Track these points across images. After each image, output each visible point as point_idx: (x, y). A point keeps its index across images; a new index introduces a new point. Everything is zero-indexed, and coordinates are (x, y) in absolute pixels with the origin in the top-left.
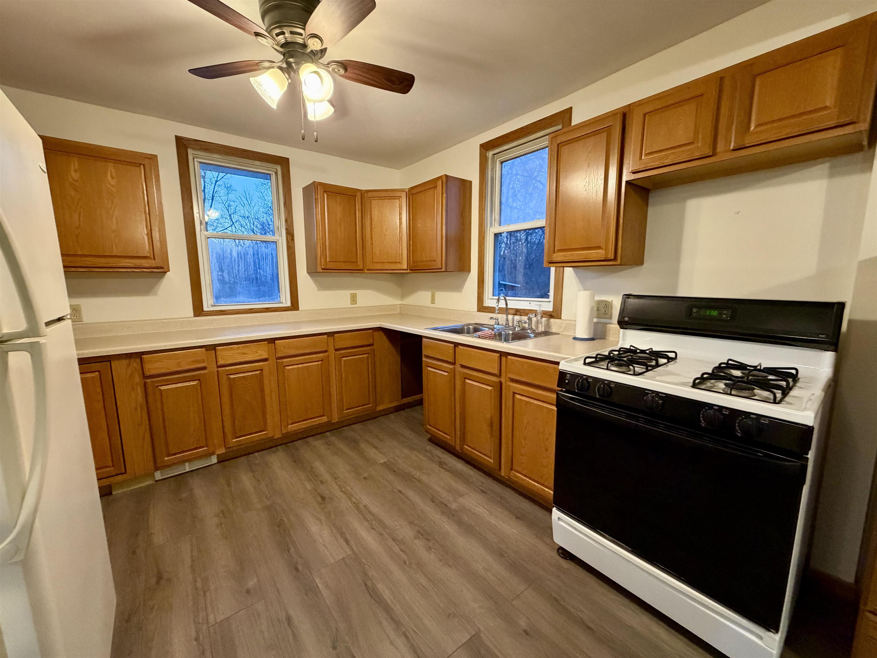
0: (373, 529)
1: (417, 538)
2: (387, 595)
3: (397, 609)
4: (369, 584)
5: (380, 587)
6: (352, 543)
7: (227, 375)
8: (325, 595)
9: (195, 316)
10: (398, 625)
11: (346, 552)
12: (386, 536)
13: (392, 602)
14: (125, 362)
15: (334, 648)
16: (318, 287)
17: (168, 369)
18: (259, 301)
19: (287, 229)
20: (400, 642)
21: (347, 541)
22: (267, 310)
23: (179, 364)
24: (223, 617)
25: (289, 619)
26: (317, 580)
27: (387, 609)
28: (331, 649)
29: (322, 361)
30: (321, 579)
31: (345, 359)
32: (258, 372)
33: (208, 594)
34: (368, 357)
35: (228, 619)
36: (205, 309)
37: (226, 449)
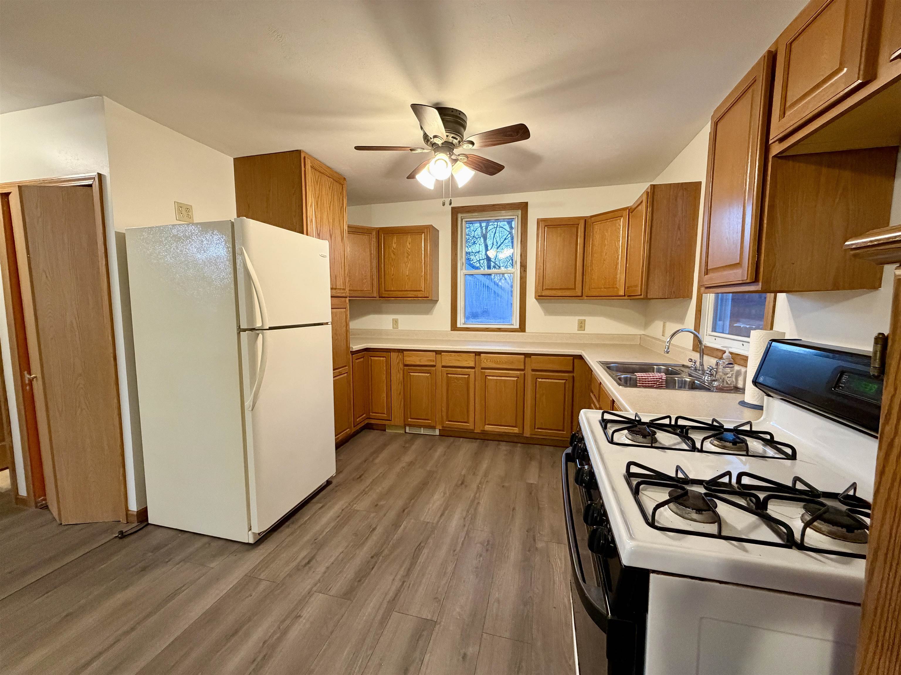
0: (464, 519)
1: (482, 544)
2: (422, 559)
3: (418, 568)
4: (422, 545)
5: (425, 551)
6: (443, 518)
7: (447, 374)
8: (398, 532)
9: (451, 330)
10: (406, 575)
11: (434, 520)
12: (466, 529)
13: (420, 562)
14: (396, 354)
15: (372, 557)
16: (544, 312)
17: (415, 362)
18: (495, 322)
19: (521, 263)
20: (397, 584)
21: (442, 515)
22: (499, 330)
23: (420, 361)
24: (358, 509)
25: (374, 529)
26: (405, 523)
27: (413, 564)
28: (370, 557)
29: (518, 377)
30: (407, 523)
31: (540, 380)
32: (466, 376)
33: (365, 495)
34: (565, 383)
35: (358, 511)
36: (459, 325)
37: (442, 427)
